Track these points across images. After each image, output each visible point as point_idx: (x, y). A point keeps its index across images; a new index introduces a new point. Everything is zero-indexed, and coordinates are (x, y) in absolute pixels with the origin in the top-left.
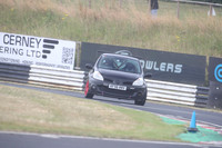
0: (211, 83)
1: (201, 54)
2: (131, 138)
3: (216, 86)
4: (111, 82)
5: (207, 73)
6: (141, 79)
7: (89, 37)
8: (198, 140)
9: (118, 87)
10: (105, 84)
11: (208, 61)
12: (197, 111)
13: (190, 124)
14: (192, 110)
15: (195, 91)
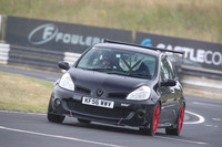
7: (14, 11)
9: (99, 104)
10: (77, 97)
11: (134, 36)
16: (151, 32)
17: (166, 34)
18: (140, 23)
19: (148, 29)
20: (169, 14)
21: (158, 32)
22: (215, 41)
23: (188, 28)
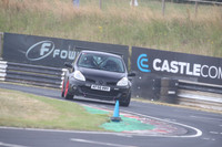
1: (124, 44)
2: (55, 128)
3: (139, 76)
4: (94, 82)
5: (129, 63)
6: (126, 79)
7: (11, 28)
9: (102, 88)
10: (87, 85)
11: (130, 51)
13: (114, 113)
16: (148, 47)
17: (162, 48)
19: (145, 44)
20: (166, 29)
21: (154, 47)
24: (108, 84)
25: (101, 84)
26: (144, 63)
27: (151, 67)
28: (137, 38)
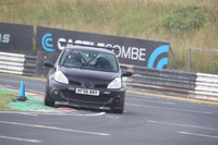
0: (39, 52)
3: (44, 55)
4: (79, 85)
5: (34, 42)
6: (119, 80)
8: (26, 109)
9: (89, 92)
10: (71, 88)
11: (35, 31)
12: (26, 80)
13: (19, 93)
14: (21, 79)
15: (23, 60)
16: (52, 26)
17: (66, 28)
18: (40, 18)
19: (49, 24)
20: (69, 8)
21: (59, 27)
22: (115, 34)
23: (88, 22)
24: (97, 87)
25: (88, 87)
26: (49, 42)
27: (56, 47)
28: (42, 18)
